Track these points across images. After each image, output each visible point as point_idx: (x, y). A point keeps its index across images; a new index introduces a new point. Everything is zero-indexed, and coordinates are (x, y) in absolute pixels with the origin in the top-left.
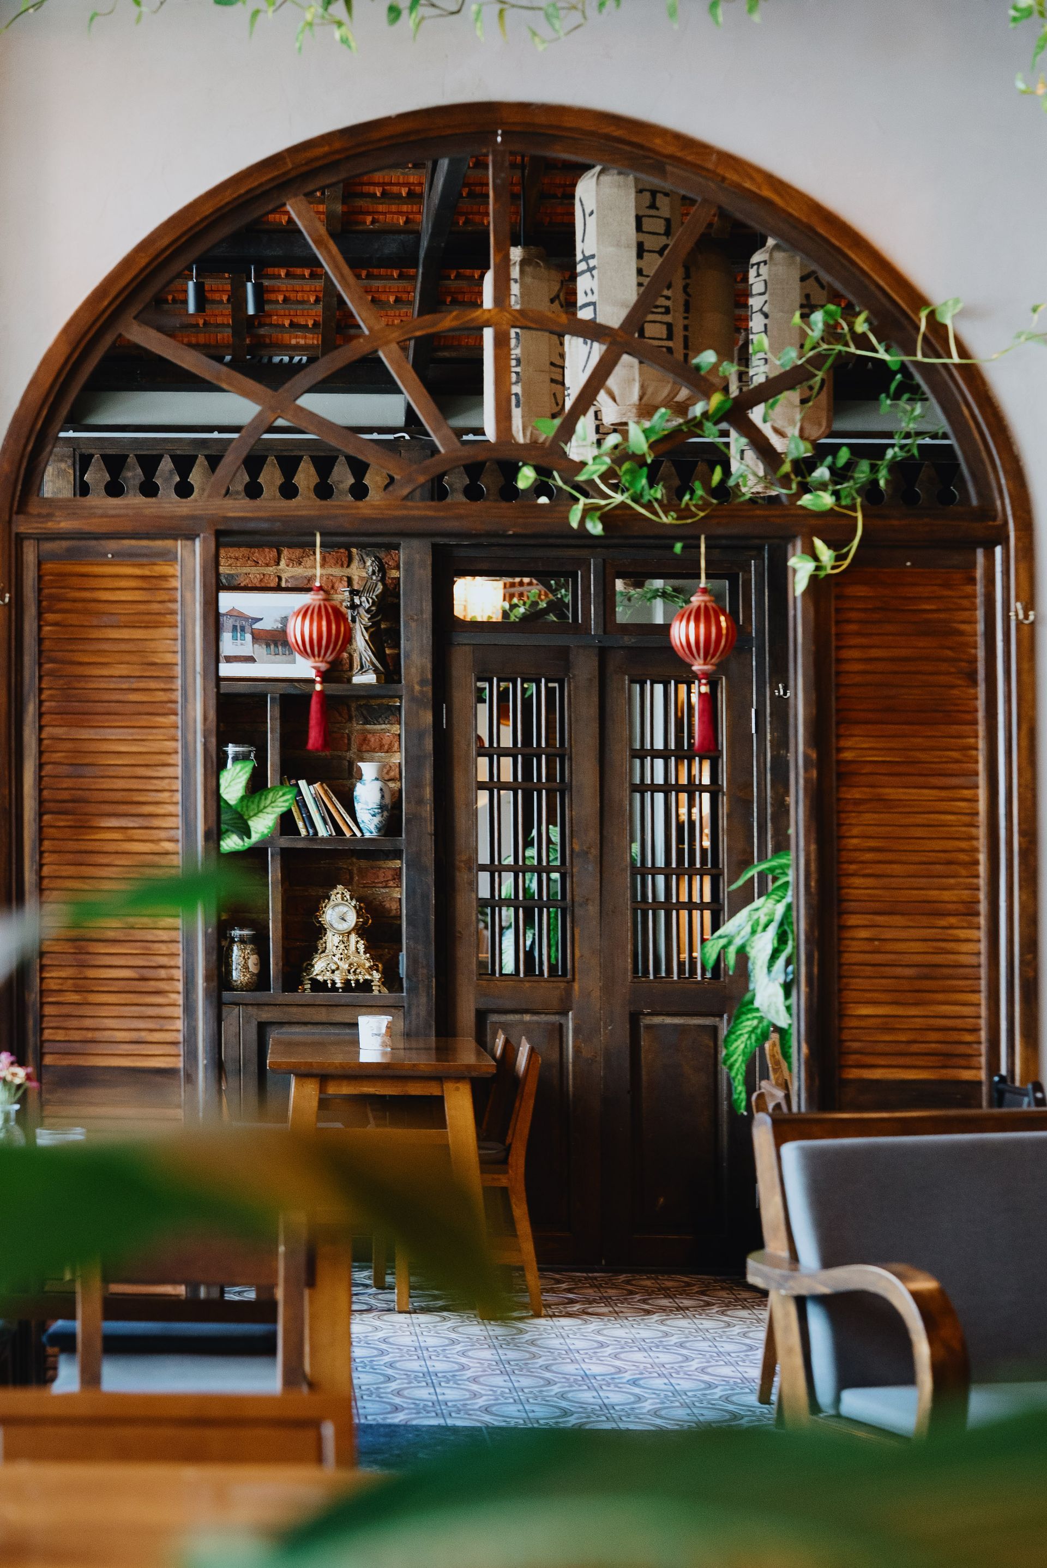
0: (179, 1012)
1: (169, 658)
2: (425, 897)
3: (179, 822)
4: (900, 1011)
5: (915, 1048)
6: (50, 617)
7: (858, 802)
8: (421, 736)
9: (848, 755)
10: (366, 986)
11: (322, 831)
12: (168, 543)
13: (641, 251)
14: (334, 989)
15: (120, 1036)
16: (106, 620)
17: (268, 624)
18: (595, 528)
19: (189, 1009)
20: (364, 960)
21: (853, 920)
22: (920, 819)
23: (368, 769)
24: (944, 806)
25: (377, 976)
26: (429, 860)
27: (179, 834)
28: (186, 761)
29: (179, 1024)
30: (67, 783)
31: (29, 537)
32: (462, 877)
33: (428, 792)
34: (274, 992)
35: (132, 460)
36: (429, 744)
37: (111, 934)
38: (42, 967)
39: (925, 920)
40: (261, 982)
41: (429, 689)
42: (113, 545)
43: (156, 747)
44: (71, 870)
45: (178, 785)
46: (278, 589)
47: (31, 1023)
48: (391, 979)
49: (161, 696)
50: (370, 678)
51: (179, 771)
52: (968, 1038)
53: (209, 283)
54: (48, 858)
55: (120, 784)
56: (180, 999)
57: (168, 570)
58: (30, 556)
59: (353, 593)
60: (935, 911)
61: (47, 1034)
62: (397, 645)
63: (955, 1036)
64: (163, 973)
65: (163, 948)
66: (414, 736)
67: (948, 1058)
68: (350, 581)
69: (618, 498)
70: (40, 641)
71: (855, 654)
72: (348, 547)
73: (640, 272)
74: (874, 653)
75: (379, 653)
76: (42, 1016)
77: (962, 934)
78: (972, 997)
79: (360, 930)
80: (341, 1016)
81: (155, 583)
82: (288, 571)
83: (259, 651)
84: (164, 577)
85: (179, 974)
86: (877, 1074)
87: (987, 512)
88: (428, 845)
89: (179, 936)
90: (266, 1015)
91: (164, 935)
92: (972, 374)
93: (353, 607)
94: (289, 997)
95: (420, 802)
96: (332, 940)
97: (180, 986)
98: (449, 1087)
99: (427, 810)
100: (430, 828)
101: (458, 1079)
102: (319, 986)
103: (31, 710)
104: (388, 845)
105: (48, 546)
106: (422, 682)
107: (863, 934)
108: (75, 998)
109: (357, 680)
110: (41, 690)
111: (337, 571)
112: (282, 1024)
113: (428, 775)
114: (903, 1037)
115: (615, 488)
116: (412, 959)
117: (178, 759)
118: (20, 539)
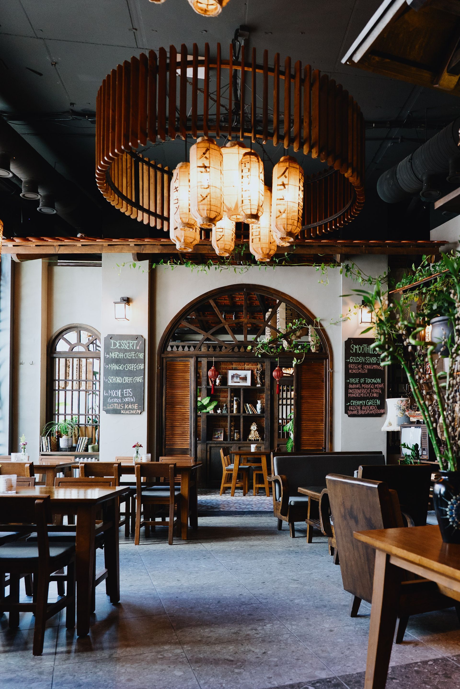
0: (189, 439)
1: (188, 378)
2: (268, 424)
3: (189, 406)
4: (310, 438)
5: (313, 444)
6: (168, 371)
7: (304, 402)
8: (268, 396)
9: (303, 394)
10: (258, 440)
11: (251, 413)
12: (188, 359)
13: (286, 310)
14: (252, 441)
15: (179, 443)
16: (178, 372)
17: (242, 376)
18: (260, 356)
19: (191, 438)
20: (258, 435)
21: (303, 422)
22: (314, 405)
23: (259, 402)
24: (319, 403)
25: (260, 438)
26: (269, 418)
27: (189, 408)
28: (191, 396)
29: (189, 441)
30: (171, 400)
31: (164, 358)
32: (276, 421)
33: (269, 406)
34: (242, 441)
35: (217, 347)
36: (269, 397)
37: (178, 425)
38: (166, 431)
39: (315, 422)
40: (239, 440)
41: (269, 387)
42: (179, 359)
43: (186, 393)
44: (171, 414)
45: (189, 400)
46: (245, 370)
47: (164, 441)
48: (263, 439)
49: (187, 385)
50: (259, 385)
51: (189, 398)
52: (322, 442)
53: (227, 315)
54: (167, 412)
55: (180, 400)
56: (189, 436)
57: (188, 363)
58: (164, 361)
59: (257, 370)
60: (316, 421)
61: (167, 443)
62: (264, 380)
63: (319, 442)
64: (186, 432)
65: (187, 428)
66: (267, 396)
67: (318, 445)
68: (257, 368)
69: (264, 351)
70: (166, 375)
71: (304, 377)
72: (257, 362)
73: (286, 313)
74: (307, 377)
75: (261, 381)
76: (166, 440)
77: (321, 424)
78: (322, 435)
79: (257, 430)
80: (248, 445)
81: (186, 366)
82: (246, 367)
83: (241, 381)
84: (188, 365)
85: (189, 432)
86: (306, 448)
87: (326, 354)
88: (269, 415)
89: (189, 426)
90: (240, 445)
91: (187, 426)
92: (324, 330)
93: (257, 373)
94: (245, 442)
95: (268, 407)
96: (252, 432)
97: (189, 434)
98: (262, 456)
99: (269, 409)
100: (269, 412)
101: (263, 454)
102: (250, 440)
103: (164, 387)
104: (262, 415)
105: (168, 359)
106: (268, 386)
107: (304, 424)
108: (171, 436)
109: (257, 386)
110: (166, 384)
111: (255, 367)
112: (243, 447)
113: (269, 403)
114: (310, 442)
115: (263, 349)
116: (266, 436)
117: (189, 395)
118: (163, 358)
